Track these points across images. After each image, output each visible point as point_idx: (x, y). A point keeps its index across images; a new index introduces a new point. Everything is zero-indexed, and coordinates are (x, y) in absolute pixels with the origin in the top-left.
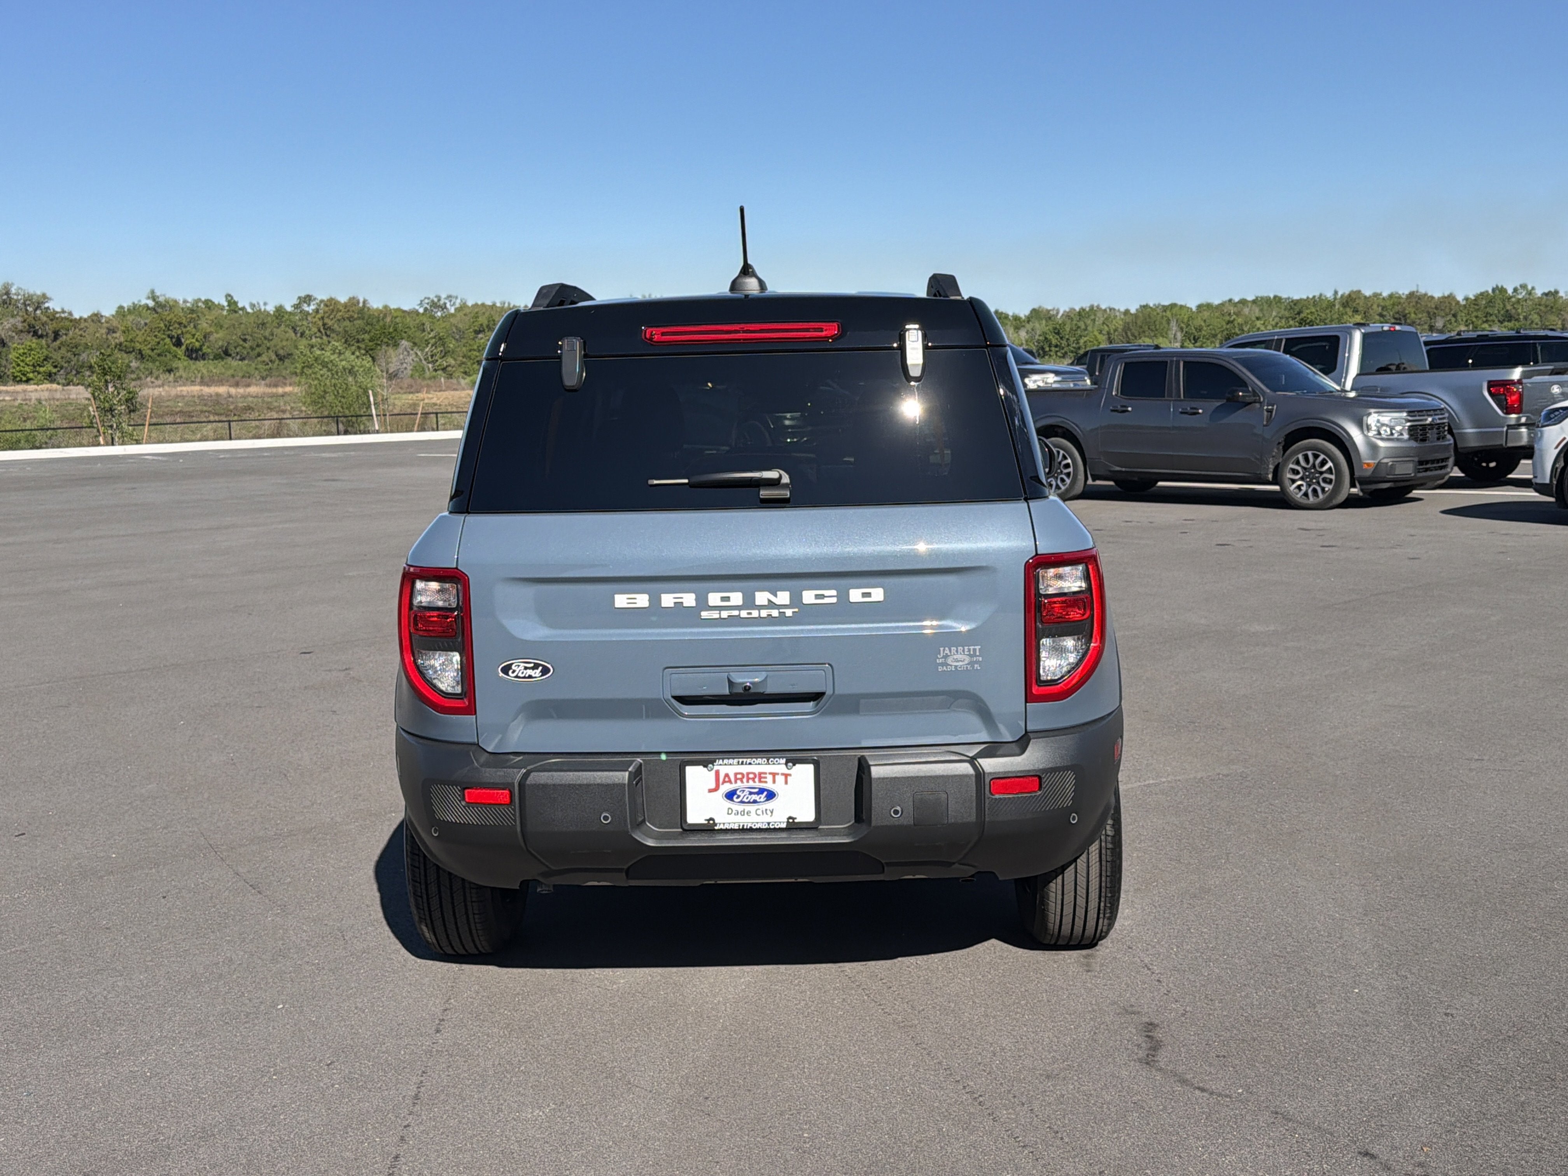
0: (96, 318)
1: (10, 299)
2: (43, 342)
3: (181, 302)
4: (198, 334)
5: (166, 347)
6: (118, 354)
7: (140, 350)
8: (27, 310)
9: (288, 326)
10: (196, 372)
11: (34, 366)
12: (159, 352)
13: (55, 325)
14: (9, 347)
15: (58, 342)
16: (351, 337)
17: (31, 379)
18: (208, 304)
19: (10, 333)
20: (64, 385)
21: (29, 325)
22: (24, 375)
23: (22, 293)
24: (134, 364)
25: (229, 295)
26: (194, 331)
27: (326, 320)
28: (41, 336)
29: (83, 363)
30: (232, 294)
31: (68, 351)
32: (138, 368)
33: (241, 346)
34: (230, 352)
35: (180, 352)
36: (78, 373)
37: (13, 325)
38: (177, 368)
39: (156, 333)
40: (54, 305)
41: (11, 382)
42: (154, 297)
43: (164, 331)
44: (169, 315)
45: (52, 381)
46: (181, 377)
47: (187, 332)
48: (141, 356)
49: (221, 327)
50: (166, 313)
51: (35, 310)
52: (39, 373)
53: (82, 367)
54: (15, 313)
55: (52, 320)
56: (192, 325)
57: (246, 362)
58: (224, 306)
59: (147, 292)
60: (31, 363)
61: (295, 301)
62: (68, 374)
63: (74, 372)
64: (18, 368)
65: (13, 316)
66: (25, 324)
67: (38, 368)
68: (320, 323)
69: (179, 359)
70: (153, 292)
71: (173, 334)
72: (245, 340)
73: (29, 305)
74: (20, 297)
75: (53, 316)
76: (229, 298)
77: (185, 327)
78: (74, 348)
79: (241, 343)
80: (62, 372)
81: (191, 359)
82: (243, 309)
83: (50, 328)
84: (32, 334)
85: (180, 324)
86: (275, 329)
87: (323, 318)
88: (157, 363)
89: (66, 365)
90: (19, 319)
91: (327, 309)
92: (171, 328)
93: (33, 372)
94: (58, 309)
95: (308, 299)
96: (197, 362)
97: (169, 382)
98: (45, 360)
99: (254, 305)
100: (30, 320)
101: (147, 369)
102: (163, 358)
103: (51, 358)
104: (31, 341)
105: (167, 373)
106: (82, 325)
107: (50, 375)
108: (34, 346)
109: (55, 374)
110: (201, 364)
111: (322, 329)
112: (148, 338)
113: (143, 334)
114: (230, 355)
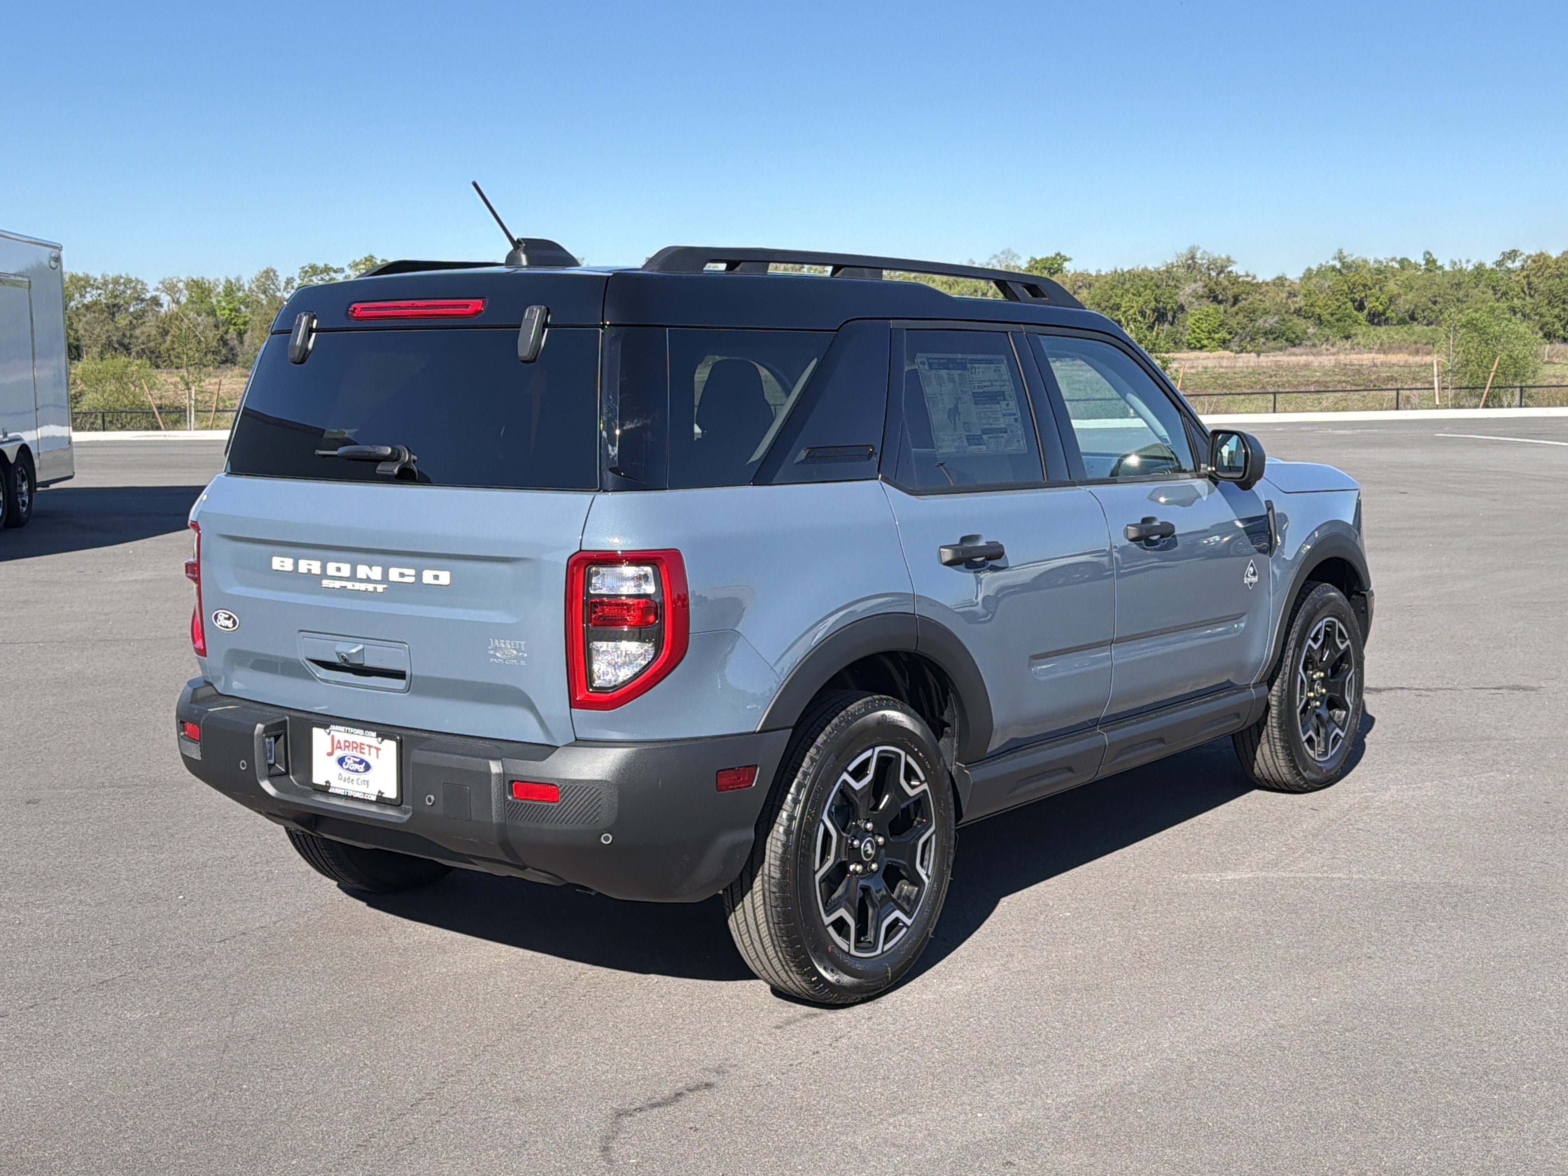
0: (1280, 281)
1: (1195, 263)
2: (1222, 308)
3: (1372, 262)
4: (1383, 296)
5: (1348, 311)
6: (1296, 319)
7: (1319, 315)
8: (1210, 275)
9: (1487, 286)
10: (1375, 338)
11: (1209, 332)
12: (1338, 316)
13: (1236, 290)
14: (1188, 313)
15: (1236, 308)
16: (1556, 297)
17: (1205, 346)
18: (1404, 263)
19: (1190, 299)
20: (1237, 353)
21: (1210, 290)
22: (1199, 342)
23: (1207, 258)
24: (1311, 330)
25: (1428, 253)
26: (1379, 293)
27: (1532, 279)
28: (1220, 302)
29: (1259, 329)
30: (1431, 251)
31: (1245, 316)
32: (1314, 334)
33: (1430, 309)
34: (1416, 316)
35: (1362, 316)
36: (1252, 339)
37: (1193, 291)
38: (1356, 334)
39: (1338, 296)
40: (1238, 269)
41: (1185, 349)
42: (1341, 259)
43: (1347, 294)
44: (1354, 276)
45: (1226, 348)
46: (1358, 344)
47: (1372, 295)
48: (1320, 321)
49: (1412, 288)
50: (1351, 275)
51: (1218, 274)
52: (1213, 340)
53: (1257, 333)
54: (1198, 277)
55: (1233, 284)
56: (1377, 287)
57: (1433, 326)
58: (1420, 266)
59: (1334, 252)
60: (1207, 330)
61: (1498, 257)
62: (1242, 340)
63: (1248, 339)
64: (1193, 335)
65: (1195, 281)
66: (1206, 290)
67: (1213, 335)
68: (1524, 282)
69: (1360, 324)
70: (1341, 252)
71: (1356, 296)
72: (1435, 303)
73: (1212, 269)
74: (1204, 261)
75: (1235, 281)
76: (1428, 256)
77: (1370, 289)
78: (1252, 314)
79: (1431, 305)
80: (1236, 339)
81: (1373, 324)
82: (1441, 267)
83: (1230, 294)
84: (1211, 299)
85: (1365, 286)
86: (1470, 290)
87: (1528, 276)
88: (1335, 330)
89: (1240, 331)
90: (1200, 284)
91: (1534, 265)
92: (1355, 291)
93: (1208, 339)
94: (1242, 273)
95: (1513, 255)
96: (1379, 328)
97: (1346, 349)
98: (1220, 325)
99: (1455, 263)
100: (1212, 284)
101: (1324, 336)
102: (1342, 324)
103: (1227, 324)
104: (1210, 307)
105: (1345, 341)
106: (1264, 289)
107: (1224, 341)
108: (1211, 311)
109: (1229, 341)
110: (1383, 329)
111: (1526, 289)
112: (1329, 302)
113: (1324, 298)
114: (1416, 320)
